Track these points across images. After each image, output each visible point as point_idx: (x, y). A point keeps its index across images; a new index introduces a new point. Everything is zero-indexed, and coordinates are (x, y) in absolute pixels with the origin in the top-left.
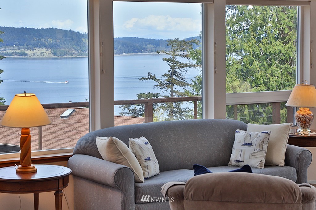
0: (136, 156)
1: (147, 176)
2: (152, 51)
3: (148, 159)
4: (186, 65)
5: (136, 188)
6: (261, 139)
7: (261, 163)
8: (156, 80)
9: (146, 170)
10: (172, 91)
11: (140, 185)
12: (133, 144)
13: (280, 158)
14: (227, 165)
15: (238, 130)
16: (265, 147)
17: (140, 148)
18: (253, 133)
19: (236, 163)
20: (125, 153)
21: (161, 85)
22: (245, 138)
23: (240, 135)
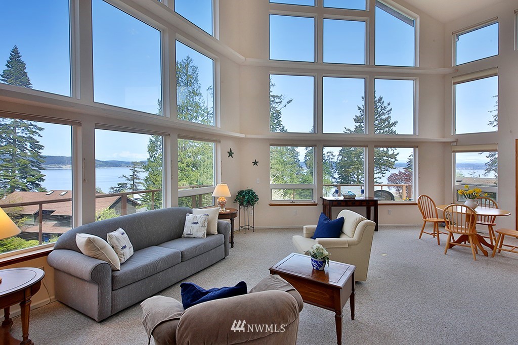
0: (113, 247)
1: (123, 262)
2: (124, 166)
3: (125, 247)
4: (140, 172)
5: (113, 278)
6: (204, 219)
7: (204, 235)
8: (126, 178)
9: (123, 256)
10: (133, 182)
11: (117, 274)
12: (111, 237)
13: (215, 230)
14: (181, 237)
15: (187, 214)
16: (206, 224)
17: (117, 239)
18: (198, 216)
19: (188, 236)
20: (103, 248)
21: (128, 179)
22: (193, 219)
23: (189, 218)
